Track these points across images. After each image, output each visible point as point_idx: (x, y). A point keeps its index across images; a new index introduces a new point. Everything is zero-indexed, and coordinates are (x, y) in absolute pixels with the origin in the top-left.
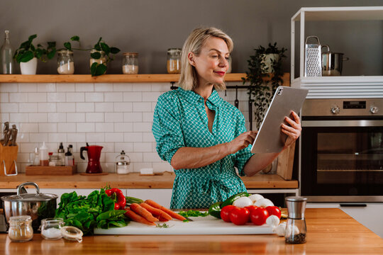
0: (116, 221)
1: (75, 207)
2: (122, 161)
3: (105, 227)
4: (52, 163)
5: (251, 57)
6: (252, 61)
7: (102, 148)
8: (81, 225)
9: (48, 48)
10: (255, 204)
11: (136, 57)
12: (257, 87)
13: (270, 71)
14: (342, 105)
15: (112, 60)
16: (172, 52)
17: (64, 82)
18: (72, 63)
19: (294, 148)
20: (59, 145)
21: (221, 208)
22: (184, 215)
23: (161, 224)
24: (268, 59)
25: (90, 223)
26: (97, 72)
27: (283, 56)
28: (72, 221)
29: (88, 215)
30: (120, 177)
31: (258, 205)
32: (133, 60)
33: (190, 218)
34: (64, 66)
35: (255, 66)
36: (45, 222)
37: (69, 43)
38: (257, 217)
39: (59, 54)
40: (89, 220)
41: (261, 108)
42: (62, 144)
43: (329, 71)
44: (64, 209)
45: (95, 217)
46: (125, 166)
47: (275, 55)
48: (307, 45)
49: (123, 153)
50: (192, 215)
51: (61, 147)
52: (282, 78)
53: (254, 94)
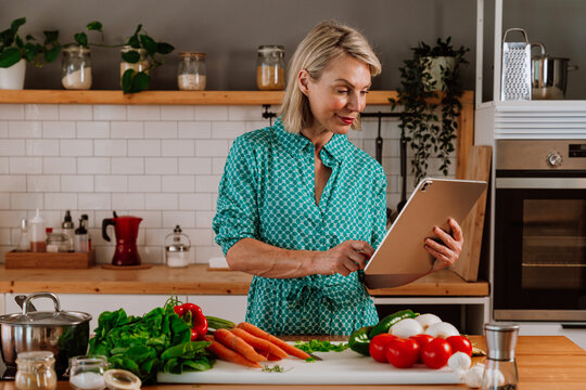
0: (194, 360)
1: (124, 337)
2: (177, 243)
3: (176, 370)
4: (53, 248)
5: (406, 62)
6: (407, 69)
7: (140, 220)
8: (136, 366)
9: (46, 43)
10: (428, 332)
11: (202, 60)
12: (415, 115)
13: (439, 87)
14: (566, 151)
15: (160, 64)
16: (266, 51)
17: (75, 103)
18: (89, 69)
19: (481, 225)
20: (64, 214)
21: (369, 338)
22: (304, 348)
23: (271, 365)
24: (437, 67)
25: (151, 364)
26: (133, 86)
27: (463, 61)
28: (120, 361)
29: (145, 351)
30: (173, 272)
31: (432, 333)
32: (196, 66)
33: (315, 353)
34: (74, 74)
35: (413, 78)
36: (75, 362)
37: (83, 35)
38: (432, 355)
39: (66, 54)
40: (149, 359)
41: (423, 153)
42: (68, 212)
43: (545, 90)
44: (104, 339)
45: (159, 354)
46: (182, 254)
47: (449, 59)
48: (506, 45)
49: (178, 230)
50: (318, 349)
51: (68, 218)
52: (460, 100)
53: (410, 127)
